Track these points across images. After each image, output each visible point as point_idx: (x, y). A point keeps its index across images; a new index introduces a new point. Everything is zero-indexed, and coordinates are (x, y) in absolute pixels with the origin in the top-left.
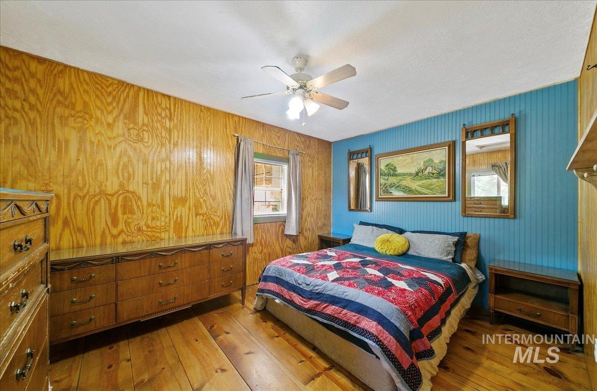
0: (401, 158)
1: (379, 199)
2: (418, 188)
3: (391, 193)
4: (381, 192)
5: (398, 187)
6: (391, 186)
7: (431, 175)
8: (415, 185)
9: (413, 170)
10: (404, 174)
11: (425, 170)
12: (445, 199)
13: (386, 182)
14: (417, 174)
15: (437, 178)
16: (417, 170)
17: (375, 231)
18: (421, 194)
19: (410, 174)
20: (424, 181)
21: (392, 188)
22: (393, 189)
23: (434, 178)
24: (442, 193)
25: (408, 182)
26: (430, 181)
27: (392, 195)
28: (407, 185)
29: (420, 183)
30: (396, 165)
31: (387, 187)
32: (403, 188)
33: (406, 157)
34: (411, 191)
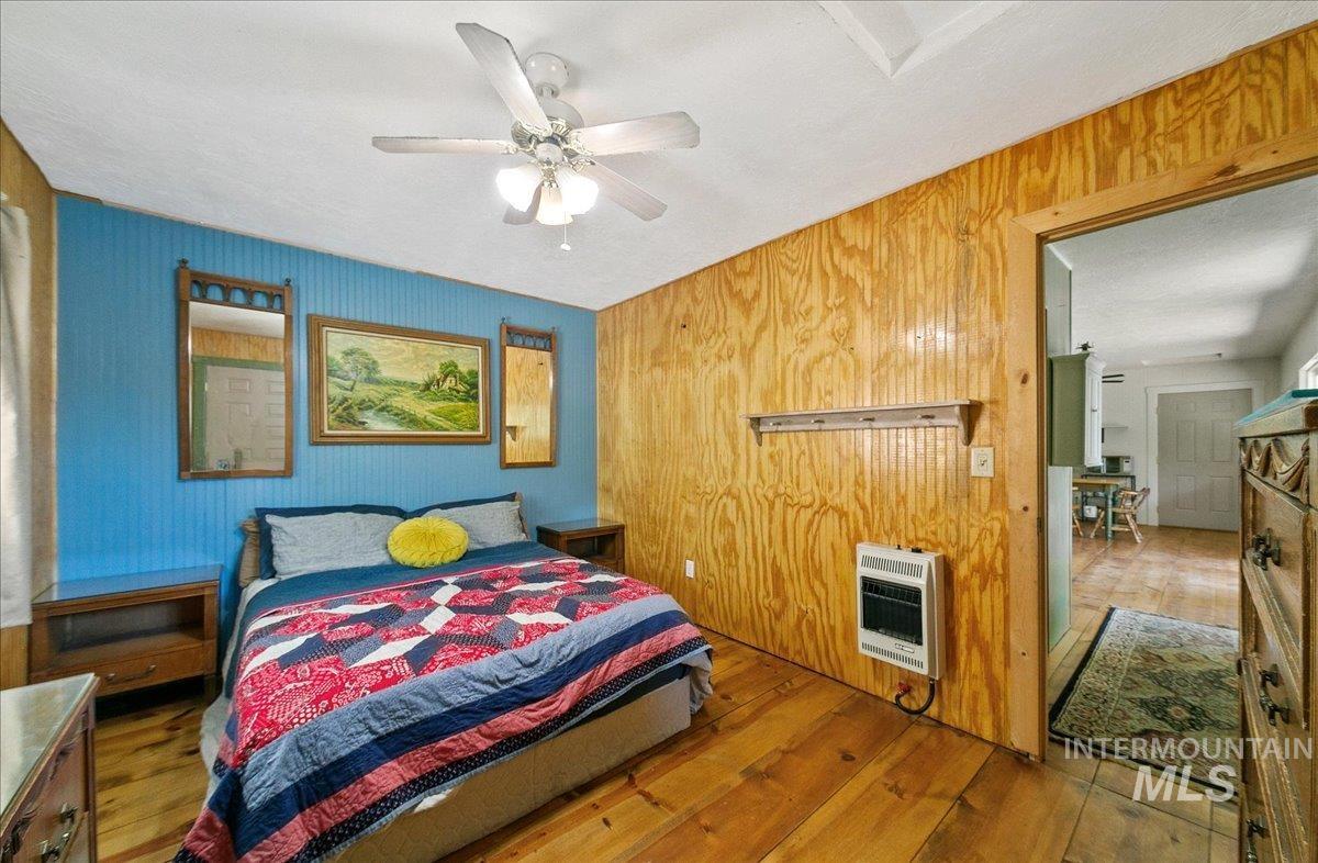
0: (388, 343)
1: (319, 440)
2: (431, 417)
3: (364, 423)
4: (327, 419)
5: (382, 409)
6: (364, 406)
7: (455, 393)
8: (423, 409)
9: (420, 378)
10: (398, 383)
11: (444, 381)
12: (481, 440)
13: (348, 394)
14: (427, 387)
15: (466, 400)
16: (426, 379)
17: (362, 525)
18: (437, 430)
19: (413, 385)
20: (442, 404)
21: (366, 412)
22: (370, 413)
23: (461, 400)
24: (472, 429)
25: (407, 402)
26: (452, 404)
27: (365, 429)
28: (406, 408)
29: (435, 406)
30: (376, 358)
31: (350, 407)
32: (396, 415)
33: (403, 345)
34: (413, 421)
